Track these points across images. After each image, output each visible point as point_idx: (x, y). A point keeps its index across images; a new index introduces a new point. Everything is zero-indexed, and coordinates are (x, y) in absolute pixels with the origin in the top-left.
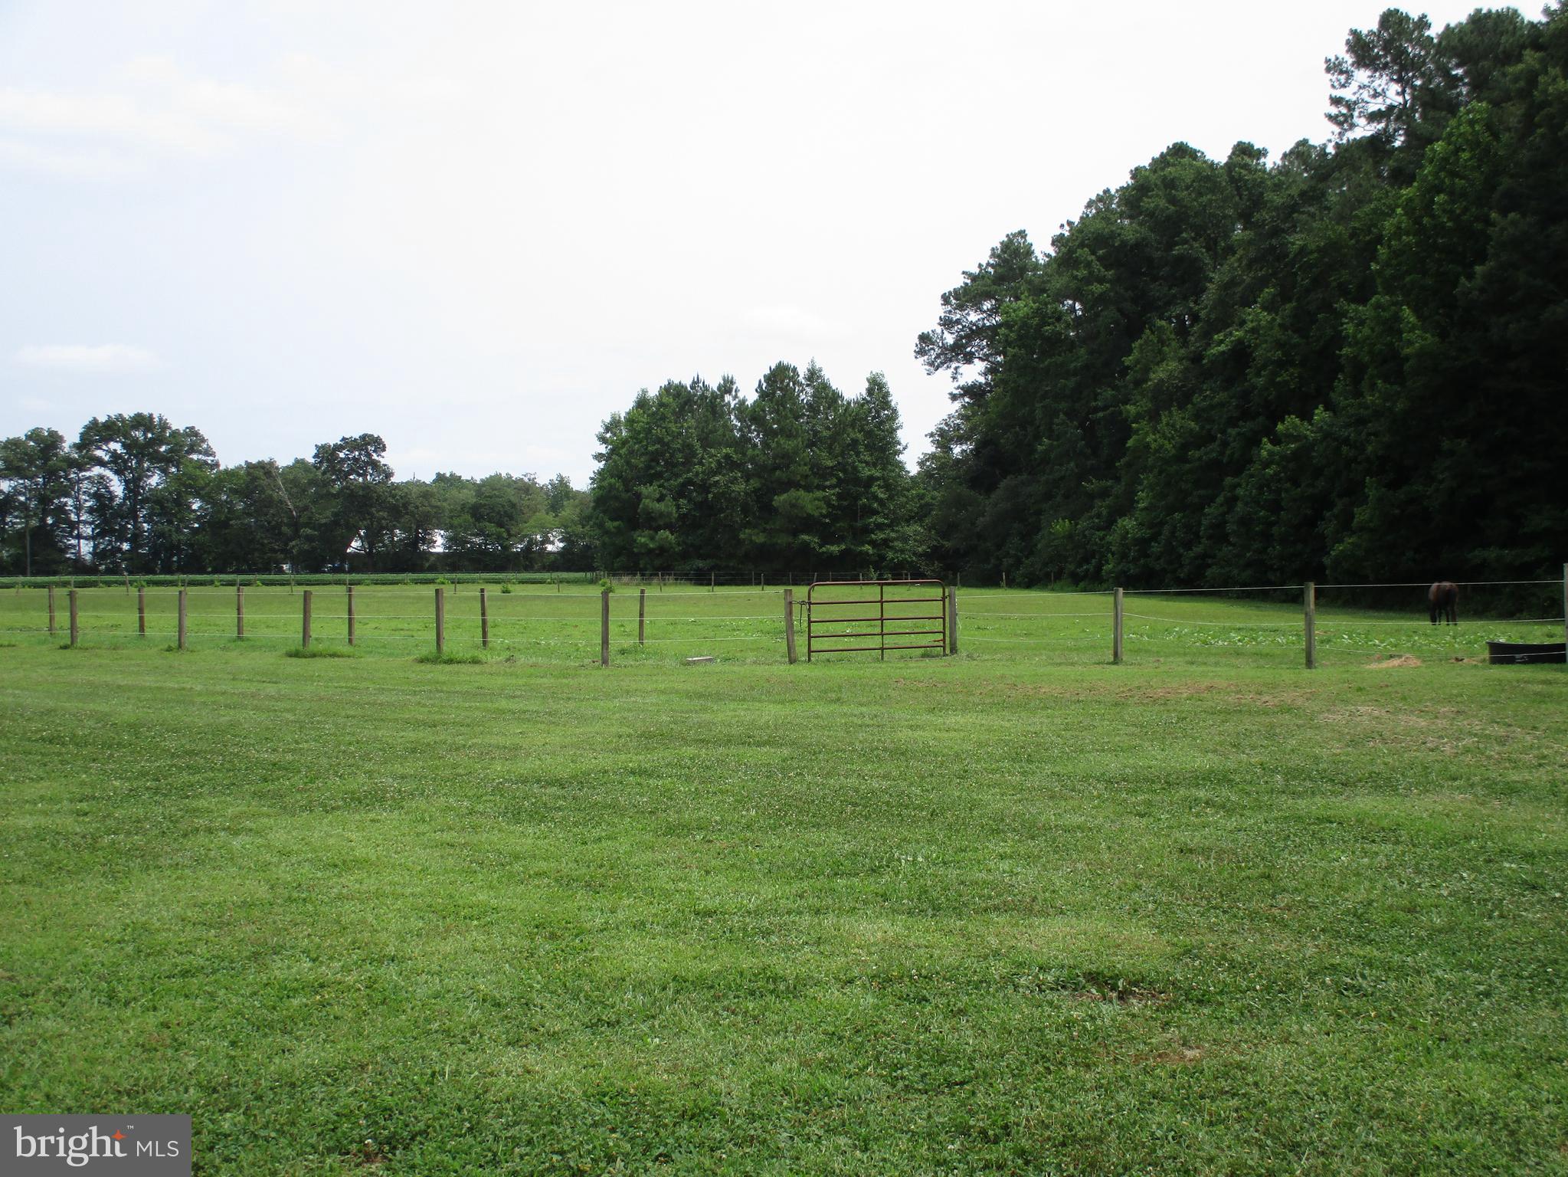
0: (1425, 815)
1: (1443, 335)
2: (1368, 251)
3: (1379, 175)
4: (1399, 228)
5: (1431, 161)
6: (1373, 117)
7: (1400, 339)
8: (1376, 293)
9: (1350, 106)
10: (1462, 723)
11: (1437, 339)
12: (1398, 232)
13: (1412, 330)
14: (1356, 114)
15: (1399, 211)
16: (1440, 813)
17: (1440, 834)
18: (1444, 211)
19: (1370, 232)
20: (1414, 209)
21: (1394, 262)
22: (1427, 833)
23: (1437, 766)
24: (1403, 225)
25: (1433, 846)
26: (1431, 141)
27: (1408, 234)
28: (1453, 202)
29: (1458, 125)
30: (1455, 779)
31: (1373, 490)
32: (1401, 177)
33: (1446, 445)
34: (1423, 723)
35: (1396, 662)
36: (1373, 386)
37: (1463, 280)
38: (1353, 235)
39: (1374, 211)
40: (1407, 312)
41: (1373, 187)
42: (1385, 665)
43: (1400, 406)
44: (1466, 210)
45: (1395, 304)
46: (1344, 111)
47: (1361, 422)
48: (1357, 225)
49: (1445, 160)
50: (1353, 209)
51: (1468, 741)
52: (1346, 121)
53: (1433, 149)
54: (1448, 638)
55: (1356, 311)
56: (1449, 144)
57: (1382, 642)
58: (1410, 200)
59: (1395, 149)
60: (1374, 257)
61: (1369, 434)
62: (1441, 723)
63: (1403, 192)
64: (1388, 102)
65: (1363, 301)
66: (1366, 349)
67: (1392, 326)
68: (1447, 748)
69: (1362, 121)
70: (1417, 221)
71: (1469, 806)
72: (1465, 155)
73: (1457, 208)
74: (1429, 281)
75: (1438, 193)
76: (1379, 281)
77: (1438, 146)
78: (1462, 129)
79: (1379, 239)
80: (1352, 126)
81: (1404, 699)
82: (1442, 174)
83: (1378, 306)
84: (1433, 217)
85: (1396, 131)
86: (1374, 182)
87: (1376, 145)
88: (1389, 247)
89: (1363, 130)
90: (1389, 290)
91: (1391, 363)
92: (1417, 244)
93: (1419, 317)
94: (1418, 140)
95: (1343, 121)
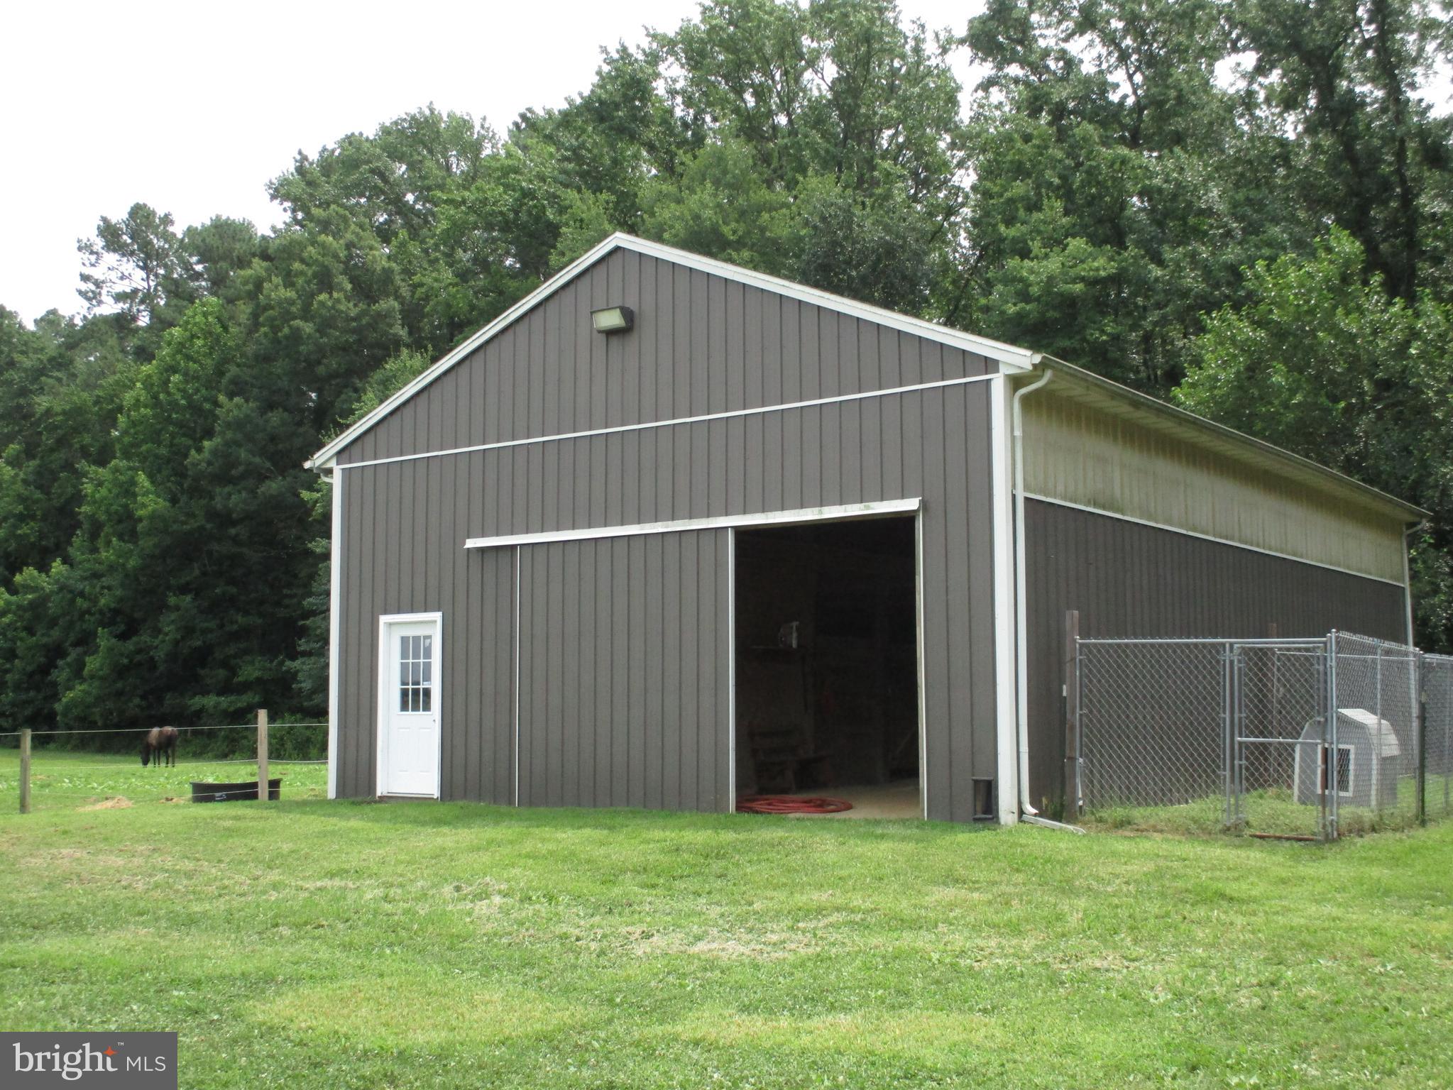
0: (107, 952)
1: (174, 501)
2: (110, 419)
3: (123, 351)
4: (138, 400)
5: (169, 344)
6: (120, 297)
7: (135, 502)
8: (115, 458)
9: (98, 284)
10: (157, 859)
11: (168, 504)
12: (137, 404)
13: (146, 494)
14: (104, 292)
15: (138, 385)
16: (122, 949)
17: (117, 970)
18: (179, 390)
19: (112, 401)
20: (152, 385)
21: (132, 431)
22: (106, 970)
23: (128, 903)
24: (142, 399)
25: (110, 982)
26: (171, 324)
27: (146, 406)
28: (187, 382)
29: (195, 314)
30: (141, 914)
31: (104, 639)
32: (144, 354)
33: (172, 600)
34: (120, 862)
35: (109, 804)
36: (108, 543)
37: (193, 452)
38: (97, 402)
39: (117, 383)
40: (142, 478)
41: (118, 360)
42: (98, 807)
43: (132, 563)
44: (197, 391)
45: (130, 468)
46: (93, 288)
47: (96, 576)
48: (101, 394)
49: (182, 345)
50: (98, 378)
51: (159, 877)
52: (95, 298)
53: (170, 334)
54: (162, 780)
55: (96, 472)
56: (186, 330)
57: (100, 784)
58: (149, 376)
59: (139, 328)
60: (114, 424)
61: (103, 588)
62: (138, 861)
63: (143, 368)
64: (135, 285)
65: (102, 463)
66: (103, 508)
67: (128, 490)
68: (140, 884)
69: (111, 301)
70: (155, 397)
71: (150, 939)
72: (199, 342)
73: (190, 389)
74: (163, 451)
75: (175, 372)
76: (118, 446)
77: (176, 331)
78: (197, 320)
79: (120, 409)
80: (100, 303)
81: (106, 839)
82: (179, 357)
83: (116, 470)
84: (168, 393)
85: (139, 311)
86: (120, 356)
87: (122, 323)
88: (129, 416)
89: (110, 308)
90: (127, 455)
91: (126, 523)
92: (154, 416)
93: (152, 483)
94: (161, 323)
95: (92, 297)
